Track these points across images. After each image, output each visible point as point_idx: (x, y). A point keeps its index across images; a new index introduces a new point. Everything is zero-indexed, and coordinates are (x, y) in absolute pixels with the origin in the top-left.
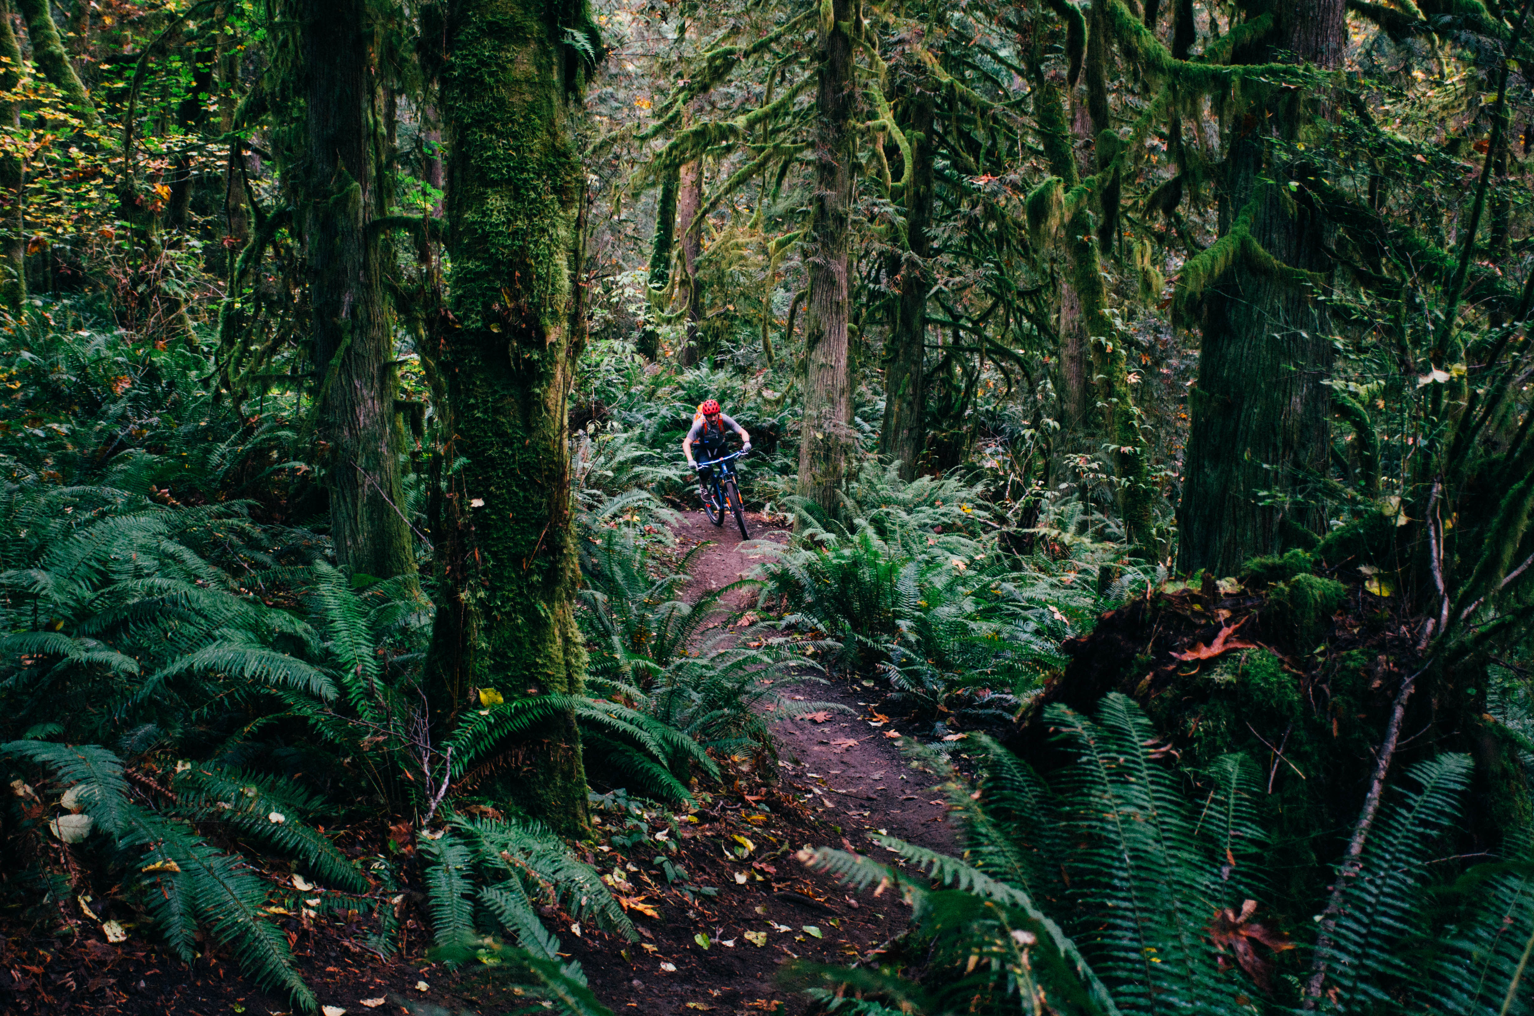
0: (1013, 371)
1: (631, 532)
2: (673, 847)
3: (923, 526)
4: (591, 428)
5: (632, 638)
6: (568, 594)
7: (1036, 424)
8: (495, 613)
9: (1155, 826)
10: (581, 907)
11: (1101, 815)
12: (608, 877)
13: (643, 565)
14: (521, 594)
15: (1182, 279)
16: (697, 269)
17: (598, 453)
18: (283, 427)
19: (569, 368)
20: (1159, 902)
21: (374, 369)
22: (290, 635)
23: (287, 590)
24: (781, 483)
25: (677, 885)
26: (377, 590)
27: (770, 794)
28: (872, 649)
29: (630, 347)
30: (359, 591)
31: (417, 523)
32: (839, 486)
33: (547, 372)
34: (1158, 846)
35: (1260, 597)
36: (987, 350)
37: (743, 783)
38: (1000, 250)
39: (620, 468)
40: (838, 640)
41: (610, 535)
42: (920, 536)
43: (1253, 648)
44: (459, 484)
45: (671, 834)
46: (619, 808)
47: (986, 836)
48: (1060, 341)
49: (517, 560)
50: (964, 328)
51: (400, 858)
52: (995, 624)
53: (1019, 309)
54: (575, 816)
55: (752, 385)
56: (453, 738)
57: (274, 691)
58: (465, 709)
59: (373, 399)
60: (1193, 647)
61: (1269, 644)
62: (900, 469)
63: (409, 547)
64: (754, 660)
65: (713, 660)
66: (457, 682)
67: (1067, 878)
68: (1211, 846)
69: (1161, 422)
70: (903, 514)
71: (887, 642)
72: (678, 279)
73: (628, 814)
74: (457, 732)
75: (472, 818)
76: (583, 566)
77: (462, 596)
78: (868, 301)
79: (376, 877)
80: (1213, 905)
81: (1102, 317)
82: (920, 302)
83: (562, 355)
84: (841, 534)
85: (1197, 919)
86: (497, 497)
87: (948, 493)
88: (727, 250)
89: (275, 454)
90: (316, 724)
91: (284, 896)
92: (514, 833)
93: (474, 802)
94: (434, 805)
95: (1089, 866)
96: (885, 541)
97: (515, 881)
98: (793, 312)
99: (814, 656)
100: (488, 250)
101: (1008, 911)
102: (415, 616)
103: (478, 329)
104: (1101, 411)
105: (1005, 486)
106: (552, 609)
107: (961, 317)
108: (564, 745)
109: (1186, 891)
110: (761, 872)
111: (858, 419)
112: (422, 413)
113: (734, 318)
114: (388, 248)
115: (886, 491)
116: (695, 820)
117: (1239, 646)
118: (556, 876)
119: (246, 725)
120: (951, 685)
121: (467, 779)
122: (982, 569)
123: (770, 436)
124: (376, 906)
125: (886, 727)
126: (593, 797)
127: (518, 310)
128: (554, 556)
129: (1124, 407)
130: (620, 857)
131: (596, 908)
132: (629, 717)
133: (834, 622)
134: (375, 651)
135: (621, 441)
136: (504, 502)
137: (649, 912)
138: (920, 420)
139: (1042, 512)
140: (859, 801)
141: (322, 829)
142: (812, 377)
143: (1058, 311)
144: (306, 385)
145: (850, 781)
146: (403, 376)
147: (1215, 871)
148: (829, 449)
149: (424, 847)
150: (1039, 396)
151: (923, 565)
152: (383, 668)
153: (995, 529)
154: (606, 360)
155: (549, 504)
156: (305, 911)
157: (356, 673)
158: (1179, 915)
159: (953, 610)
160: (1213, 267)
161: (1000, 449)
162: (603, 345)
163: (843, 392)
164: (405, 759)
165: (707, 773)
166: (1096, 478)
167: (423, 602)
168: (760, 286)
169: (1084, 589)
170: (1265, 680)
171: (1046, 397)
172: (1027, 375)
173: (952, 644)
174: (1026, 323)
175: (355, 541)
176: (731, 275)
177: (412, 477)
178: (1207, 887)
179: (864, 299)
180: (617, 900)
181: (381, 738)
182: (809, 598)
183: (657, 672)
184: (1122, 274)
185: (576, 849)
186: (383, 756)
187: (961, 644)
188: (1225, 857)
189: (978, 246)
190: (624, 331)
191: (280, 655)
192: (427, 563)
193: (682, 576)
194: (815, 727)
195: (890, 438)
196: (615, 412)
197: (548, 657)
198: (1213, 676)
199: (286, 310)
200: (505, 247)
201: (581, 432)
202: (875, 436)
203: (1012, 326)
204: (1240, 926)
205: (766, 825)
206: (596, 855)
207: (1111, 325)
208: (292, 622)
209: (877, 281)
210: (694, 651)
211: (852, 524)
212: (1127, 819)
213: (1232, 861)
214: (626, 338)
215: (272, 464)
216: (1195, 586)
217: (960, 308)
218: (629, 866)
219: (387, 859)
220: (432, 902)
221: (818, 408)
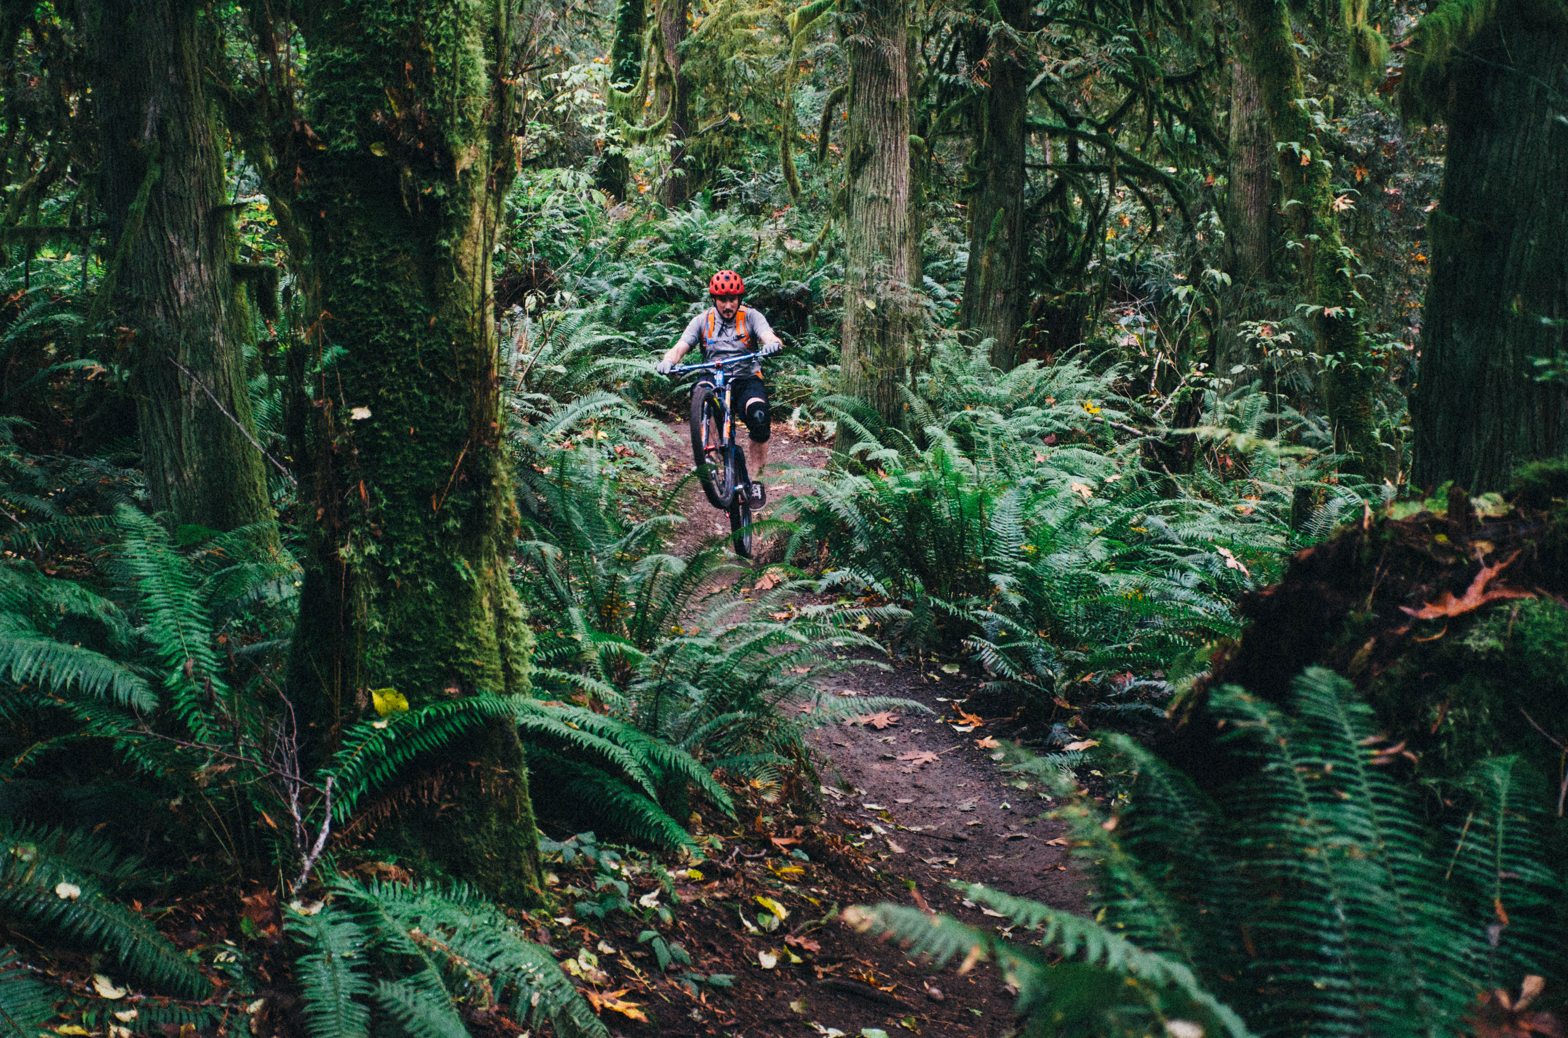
0: (1159, 201)
1: (594, 454)
2: (667, 916)
3: (1028, 436)
4: (531, 302)
5: (599, 610)
6: (500, 545)
7: (1194, 278)
8: (393, 576)
9: (1383, 865)
10: (531, 1008)
11: (1299, 851)
12: (571, 964)
13: (613, 503)
14: (430, 548)
15: (1415, 44)
16: (682, 59)
17: (543, 339)
18: (62, 305)
19: (491, 208)
20: (1391, 979)
21: (198, 216)
22: (83, 619)
23: (78, 552)
24: (816, 377)
25: (675, 972)
26: (213, 548)
27: (809, 834)
28: (955, 618)
29: (585, 178)
30: (186, 550)
31: (274, 448)
32: (903, 380)
33: (458, 214)
34: (1388, 895)
35: (1538, 520)
36: (1120, 169)
37: (769, 820)
38: (1138, 14)
39: (575, 362)
40: (905, 605)
41: (563, 458)
42: (1024, 450)
43: (1528, 598)
44: (332, 385)
45: (663, 898)
46: (586, 861)
47: (1128, 884)
48: (1231, 151)
49: (422, 496)
50: (1086, 137)
51: (257, 946)
52: (1138, 577)
53: (1167, 104)
54: (520, 873)
55: (768, 231)
56: (335, 764)
57: (60, 702)
58: (351, 722)
59: (198, 262)
60: (1436, 599)
61: (1553, 590)
62: (992, 352)
63: (261, 483)
64: (781, 639)
65: (719, 639)
66: (338, 681)
67: (1250, 948)
68: (1471, 896)
69: (1385, 268)
70: (998, 418)
71: (977, 607)
72: (653, 74)
73: (598, 869)
74: (339, 754)
75: (366, 883)
76: (524, 506)
77: (343, 552)
78: (940, 101)
79: (223, 974)
80: (1476, 984)
81: (1296, 110)
82: (1018, 98)
83: (480, 189)
84: (905, 449)
85: (1452, 1006)
86: (390, 404)
87: (1064, 385)
88: (726, 28)
89: (52, 349)
90: (126, 749)
91: (80, 1009)
92: (428, 901)
93: (367, 858)
94: (307, 864)
95: (1284, 927)
96: (972, 458)
97: (432, 973)
98: (827, 119)
99: (869, 631)
100: (362, 28)
101: (1160, 992)
102: (273, 586)
103: (351, 151)
104: (1293, 256)
105: (1149, 372)
106: (477, 567)
107: (1080, 120)
108: (501, 771)
109: (1433, 962)
110: (798, 950)
111: (927, 279)
112: (274, 283)
113: (740, 132)
114: (211, 29)
115: (971, 384)
116: (698, 875)
117: (1508, 594)
118: (495, 964)
119: (19, 753)
120: (1074, 668)
121: (357, 824)
122: (1116, 496)
123: (797, 308)
124: (223, 1018)
125: (979, 733)
126: (545, 845)
127: (411, 121)
128: (478, 489)
129: (1329, 247)
130: (587, 933)
131: (553, 1010)
132: (597, 726)
133: (899, 581)
134: (213, 638)
135: (577, 320)
136: (401, 411)
137: (634, 1014)
138: (1021, 277)
139: (1206, 409)
140: (940, 843)
141: (138, 905)
142: (859, 217)
143: (1227, 106)
144: (94, 242)
145: (926, 814)
146: (244, 230)
147: (1478, 932)
148: (886, 324)
149: (294, 926)
150: (1199, 237)
151: (1029, 493)
152: (227, 662)
153: (1135, 436)
154: (551, 199)
155: (468, 413)
156: (113, 1029)
157: (185, 671)
158: (1424, 999)
159: (1075, 557)
160: (1465, 23)
161: (1142, 318)
162: (545, 176)
163: (904, 237)
164: (261, 796)
165: (715, 807)
166: (1286, 357)
167: (285, 565)
168: (778, 82)
169: (1272, 521)
170: (1549, 645)
171: (1210, 236)
172: (1180, 205)
173: (1075, 607)
174: (1178, 126)
175: (179, 476)
176: (734, 67)
177: (263, 378)
178: (1466, 956)
179: (934, 99)
180: (585, 996)
181: (225, 768)
182: (861, 546)
183: (638, 658)
184: (1324, 44)
185: (523, 923)
186: (229, 794)
187: (1088, 608)
188: (1493, 910)
189: (1104, 10)
190: (576, 156)
191: (66, 647)
192: (292, 508)
193: (672, 517)
194: (873, 736)
195: (977, 307)
196: (567, 277)
197: (475, 640)
198: (1469, 641)
199: (58, 128)
200: (387, 25)
201: (517, 309)
202: (953, 304)
203: (1158, 131)
204: (1521, 1013)
205: (804, 881)
206: (552, 931)
207: (1308, 124)
208: (84, 598)
209: (952, 68)
210: (693, 628)
211: (922, 434)
212: (1339, 855)
213: (1504, 917)
214: (579, 167)
215: (47, 364)
216: (1438, 508)
217: (1078, 108)
218: (602, 946)
219: (238, 947)
220: (308, 1009)
221: (868, 262)
